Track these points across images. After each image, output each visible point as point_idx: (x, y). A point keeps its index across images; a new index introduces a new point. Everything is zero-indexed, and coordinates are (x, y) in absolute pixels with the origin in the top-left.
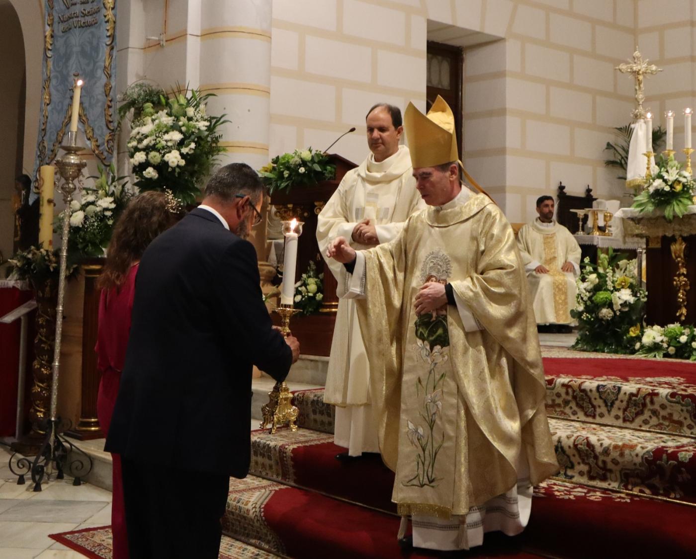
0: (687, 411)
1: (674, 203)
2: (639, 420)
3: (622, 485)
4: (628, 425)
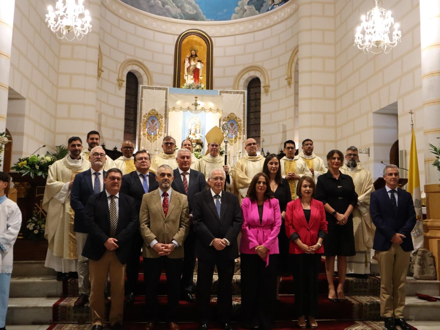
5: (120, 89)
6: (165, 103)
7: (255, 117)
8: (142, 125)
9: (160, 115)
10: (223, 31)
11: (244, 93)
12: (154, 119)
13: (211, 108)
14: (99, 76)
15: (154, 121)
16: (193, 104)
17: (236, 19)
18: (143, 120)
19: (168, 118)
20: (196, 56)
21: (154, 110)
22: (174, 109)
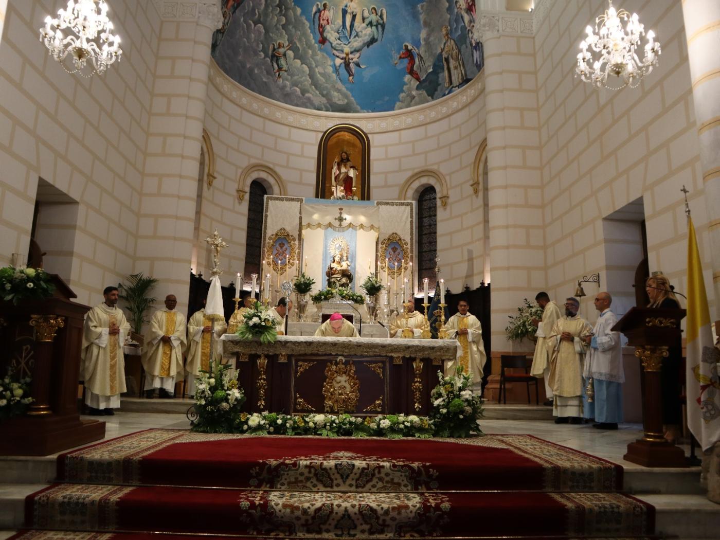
0: (405, 476)
1: (266, 333)
2: (369, 486)
3: (396, 534)
4: (360, 489)
5: (240, 203)
6: (298, 220)
7: (429, 240)
8: (266, 251)
9: (292, 236)
10: (384, 125)
11: (411, 204)
12: (283, 242)
13: (362, 224)
14: (209, 184)
15: (284, 245)
16: (336, 219)
17: (401, 108)
18: (268, 243)
19: (303, 240)
20: (348, 160)
21: (284, 229)
22: (309, 225)
